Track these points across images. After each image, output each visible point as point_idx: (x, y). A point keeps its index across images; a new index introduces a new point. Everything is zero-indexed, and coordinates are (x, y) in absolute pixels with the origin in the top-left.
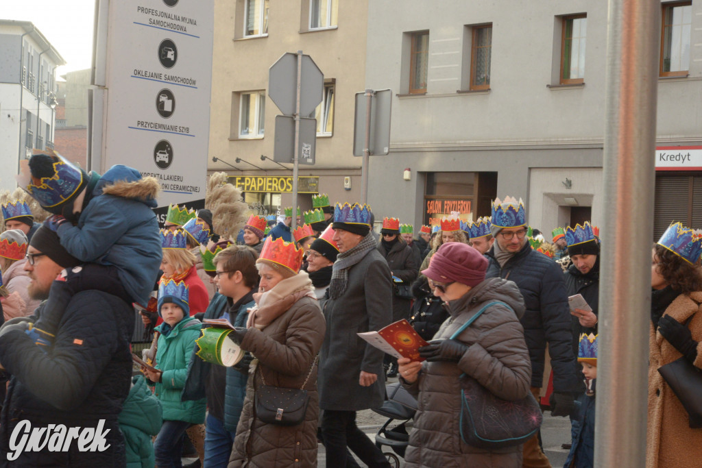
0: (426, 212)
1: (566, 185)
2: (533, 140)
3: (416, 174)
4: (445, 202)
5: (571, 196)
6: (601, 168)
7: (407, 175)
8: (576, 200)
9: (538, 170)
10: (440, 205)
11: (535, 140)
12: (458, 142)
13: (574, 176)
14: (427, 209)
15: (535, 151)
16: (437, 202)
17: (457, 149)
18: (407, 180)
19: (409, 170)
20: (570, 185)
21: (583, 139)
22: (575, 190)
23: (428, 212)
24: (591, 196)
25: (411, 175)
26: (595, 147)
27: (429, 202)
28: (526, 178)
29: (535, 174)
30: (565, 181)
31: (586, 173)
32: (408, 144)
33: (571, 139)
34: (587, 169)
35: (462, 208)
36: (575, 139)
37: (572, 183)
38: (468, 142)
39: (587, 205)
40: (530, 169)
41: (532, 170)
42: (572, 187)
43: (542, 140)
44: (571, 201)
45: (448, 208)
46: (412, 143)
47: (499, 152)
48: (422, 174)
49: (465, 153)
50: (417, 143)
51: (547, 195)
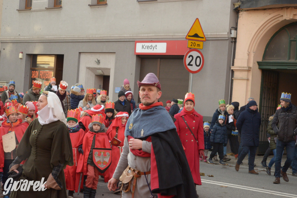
0: (31, 77)
1: (97, 63)
2: (81, 36)
3: (25, 55)
4: (40, 72)
5: (99, 69)
6: (115, 53)
7: (21, 56)
8: (102, 71)
9: (84, 54)
10: (38, 74)
11: (82, 37)
12: (45, 37)
13: (101, 57)
14: (32, 76)
15: (83, 43)
16: (36, 71)
17: (45, 41)
18: (21, 59)
19: (22, 53)
20: (99, 63)
21: (105, 36)
22: (102, 66)
23: (32, 77)
24: (109, 69)
25: (23, 56)
26: (111, 40)
27: (33, 71)
28: (78, 58)
29: (83, 56)
30: (97, 61)
31: (108, 56)
32: (22, 38)
33: (99, 36)
34: (109, 54)
35: (48, 75)
36: (101, 36)
37: (100, 61)
38: (50, 37)
39: (108, 75)
40: (80, 53)
41: (81, 54)
42: (100, 64)
43: (85, 36)
44: (100, 72)
45: (42, 75)
46: (23, 38)
47: (65, 43)
48: (29, 55)
49: (49, 43)
50: (26, 37)
51: (88, 68)
